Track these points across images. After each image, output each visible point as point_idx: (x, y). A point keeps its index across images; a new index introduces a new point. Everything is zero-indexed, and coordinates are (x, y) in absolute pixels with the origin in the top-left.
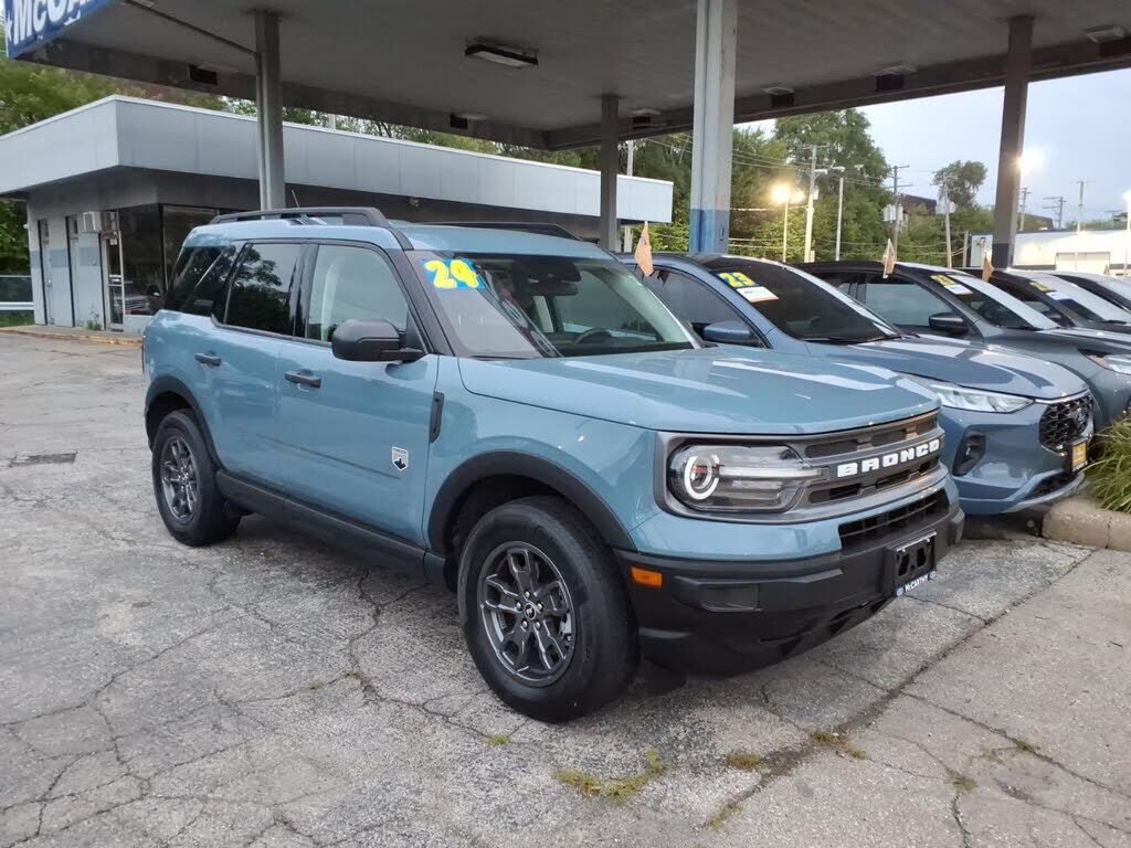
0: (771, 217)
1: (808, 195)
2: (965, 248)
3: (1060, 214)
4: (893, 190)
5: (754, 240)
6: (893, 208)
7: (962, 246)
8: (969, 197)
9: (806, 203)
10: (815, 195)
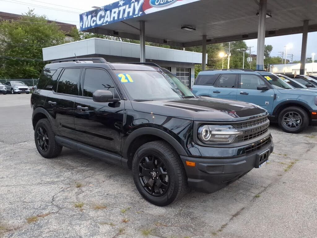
0: (218, 61)
1: (228, 55)
2: (268, 68)
3: (292, 59)
4: (249, 53)
5: (214, 67)
6: (249, 58)
7: (267, 68)
8: (268, 54)
9: (228, 57)
10: (230, 55)
